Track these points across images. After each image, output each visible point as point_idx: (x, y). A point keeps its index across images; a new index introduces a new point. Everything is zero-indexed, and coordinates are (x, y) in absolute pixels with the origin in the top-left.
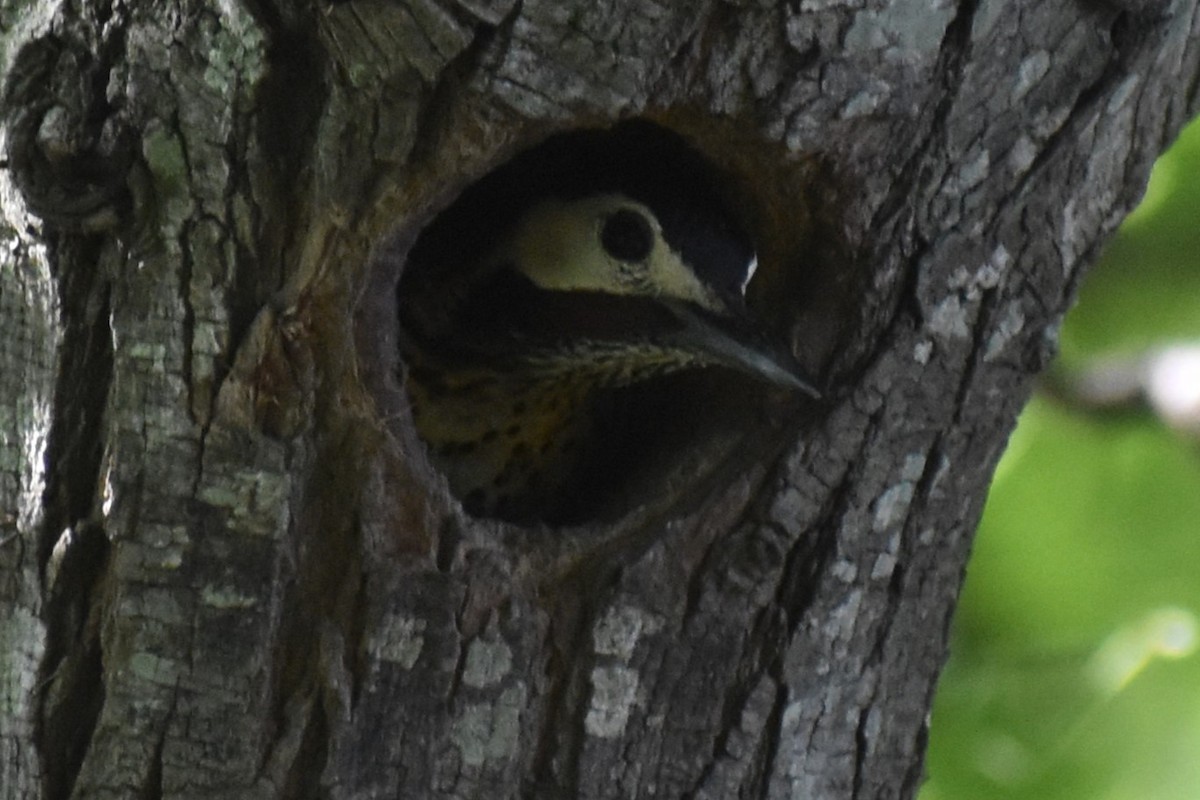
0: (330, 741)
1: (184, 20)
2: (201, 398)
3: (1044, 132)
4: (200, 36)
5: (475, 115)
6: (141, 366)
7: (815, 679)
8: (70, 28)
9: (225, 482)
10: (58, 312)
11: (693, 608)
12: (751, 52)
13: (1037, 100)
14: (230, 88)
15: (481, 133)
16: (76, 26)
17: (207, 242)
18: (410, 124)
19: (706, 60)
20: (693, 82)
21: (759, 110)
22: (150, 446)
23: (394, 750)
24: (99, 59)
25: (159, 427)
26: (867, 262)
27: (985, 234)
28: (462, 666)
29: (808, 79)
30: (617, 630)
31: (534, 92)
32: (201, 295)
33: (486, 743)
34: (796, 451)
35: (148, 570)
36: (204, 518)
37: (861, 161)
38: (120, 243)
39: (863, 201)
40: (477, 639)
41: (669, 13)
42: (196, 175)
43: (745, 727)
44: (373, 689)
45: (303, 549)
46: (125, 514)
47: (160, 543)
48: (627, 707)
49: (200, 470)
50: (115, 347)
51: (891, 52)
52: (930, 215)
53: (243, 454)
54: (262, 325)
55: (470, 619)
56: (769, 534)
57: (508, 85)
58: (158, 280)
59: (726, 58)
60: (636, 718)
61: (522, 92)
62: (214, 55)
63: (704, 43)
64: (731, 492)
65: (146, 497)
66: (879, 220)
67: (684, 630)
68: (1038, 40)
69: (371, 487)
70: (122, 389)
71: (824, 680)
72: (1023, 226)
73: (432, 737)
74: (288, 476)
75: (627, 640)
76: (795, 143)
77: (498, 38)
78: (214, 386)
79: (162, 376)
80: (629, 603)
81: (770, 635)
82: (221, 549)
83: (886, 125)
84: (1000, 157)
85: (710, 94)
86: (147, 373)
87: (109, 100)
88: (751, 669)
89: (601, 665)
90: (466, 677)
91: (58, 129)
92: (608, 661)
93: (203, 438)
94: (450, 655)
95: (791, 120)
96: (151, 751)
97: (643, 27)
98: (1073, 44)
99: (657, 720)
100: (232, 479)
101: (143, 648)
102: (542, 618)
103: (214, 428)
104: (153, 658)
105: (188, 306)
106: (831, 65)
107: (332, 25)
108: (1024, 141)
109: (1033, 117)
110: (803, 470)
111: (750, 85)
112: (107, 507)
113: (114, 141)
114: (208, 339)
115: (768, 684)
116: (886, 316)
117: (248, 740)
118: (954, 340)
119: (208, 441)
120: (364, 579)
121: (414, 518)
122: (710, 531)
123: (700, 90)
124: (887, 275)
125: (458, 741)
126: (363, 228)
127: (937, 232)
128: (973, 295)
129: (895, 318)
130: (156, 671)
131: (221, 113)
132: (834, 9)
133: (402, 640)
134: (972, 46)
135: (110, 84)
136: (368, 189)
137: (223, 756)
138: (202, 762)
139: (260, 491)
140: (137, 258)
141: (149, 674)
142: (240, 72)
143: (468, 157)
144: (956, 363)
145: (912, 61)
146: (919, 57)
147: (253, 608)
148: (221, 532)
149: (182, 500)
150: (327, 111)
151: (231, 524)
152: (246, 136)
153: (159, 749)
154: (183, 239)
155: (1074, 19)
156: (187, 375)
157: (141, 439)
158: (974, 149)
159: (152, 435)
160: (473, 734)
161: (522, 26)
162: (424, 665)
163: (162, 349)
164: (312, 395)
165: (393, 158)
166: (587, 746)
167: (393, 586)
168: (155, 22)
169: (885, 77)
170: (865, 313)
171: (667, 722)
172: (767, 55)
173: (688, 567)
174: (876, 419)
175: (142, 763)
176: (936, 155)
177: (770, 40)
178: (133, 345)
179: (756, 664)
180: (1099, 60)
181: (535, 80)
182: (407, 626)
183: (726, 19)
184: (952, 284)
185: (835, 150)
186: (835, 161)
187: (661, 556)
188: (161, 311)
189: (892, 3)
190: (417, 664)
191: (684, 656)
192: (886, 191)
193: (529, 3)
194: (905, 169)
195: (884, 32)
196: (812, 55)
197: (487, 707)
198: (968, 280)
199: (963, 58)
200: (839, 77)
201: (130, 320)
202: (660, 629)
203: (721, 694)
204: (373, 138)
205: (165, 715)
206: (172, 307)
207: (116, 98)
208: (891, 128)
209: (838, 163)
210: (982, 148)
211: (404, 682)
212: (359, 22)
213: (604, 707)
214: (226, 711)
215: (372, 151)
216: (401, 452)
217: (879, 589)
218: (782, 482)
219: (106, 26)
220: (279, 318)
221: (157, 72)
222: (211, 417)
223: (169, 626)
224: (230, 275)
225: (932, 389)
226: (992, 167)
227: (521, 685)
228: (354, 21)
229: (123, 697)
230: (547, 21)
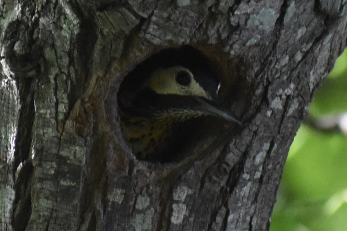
1: (56, 16)
2: (60, 125)
3: (305, 50)
4: (61, 21)
5: (140, 43)
6: (43, 116)
7: (238, 208)
8: (23, 18)
9: (67, 150)
10: (19, 100)
11: (202, 186)
12: (220, 26)
13: (303, 41)
14: (69, 36)
15: (142, 49)
16: (25, 17)
17: (62, 80)
18: (121, 46)
19: (207, 29)
20: (203, 35)
21: (222, 43)
22: (45, 139)
23: (115, 227)
24: (31, 27)
25: (48, 133)
26: (253, 87)
27: (287, 79)
28: (135, 203)
29: (236, 34)
30: (180, 193)
31: (157, 37)
32: (60, 95)
33: (142, 225)
34: (232, 141)
35: (44, 175)
36: (61, 160)
37: (252, 58)
38: (37, 80)
39: (252, 70)
40: (140, 195)
41: (196, 15)
42: (59, 61)
43: (217, 221)
44: (109, 210)
45: (90, 169)
46: (38, 158)
47: (48, 167)
48: (183, 216)
49: (60, 146)
50: (35, 110)
51: (260, 27)
52: (271, 74)
53: (72, 142)
55: (138, 190)
56: (224, 166)
57: (149, 35)
58: (48, 91)
59: (213, 28)
60: (186, 218)
61: (154, 37)
62: (64, 26)
63: (206, 24)
65: (44, 153)
66: (257, 75)
67: (199, 193)
68: (303, 23)
69: (109, 151)
70: (37, 123)
71: (240, 208)
72: (298, 77)
73: (126, 224)
74: (85, 148)
75: (183, 196)
76: (232, 52)
77: (147, 22)
78: (64, 122)
79: (49, 119)
80: (184, 185)
81: (225, 195)
82: (66, 169)
83: (259, 47)
84: (292, 57)
85: (208, 38)
86: (45, 118)
87: (34, 39)
88: (219, 205)
90: (136, 207)
91: (19, 47)
92: (177, 202)
94: (132, 200)
95: (231, 47)
96: (45, 227)
97: (189, 19)
98: (313, 25)
99: (192, 219)
100: (69, 149)
101: (43, 197)
102: (158, 190)
103: (64, 134)
104: (46, 200)
105: (57, 98)
106: (243, 30)
107: (99, 18)
108: (299, 52)
109: (301, 46)
110: (234, 147)
111: (219, 36)
112: (33, 156)
114: (62, 108)
115: (224, 209)
116: (259, 103)
117: (73, 224)
118: (278, 110)
119: (62, 138)
120: (107, 178)
121: (122, 160)
122: (207, 164)
123: (205, 37)
124: (259, 91)
125: (134, 225)
126: (108, 76)
127: (273, 79)
128: (284, 97)
129: (261, 104)
130: (47, 204)
131: (66, 43)
132: (244, 14)
133: (118, 195)
134: (284, 25)
135: (35, 34)
136: (109, 66)
137: (66, 229)
138: (60, 230)
139: (77, 152)
140: (42, 84)
141: (44, 205)
142: (72, 31)
143: (138, 56)
144: (279, 117)
145: (266, 29)
146: (269, 28)
147: (75, 186)
148: (66, 164)
149: (54, 154)
150: (97, 42)
151: (69, 162)
152: (74, 50)
153: (47, 226)
154: (55, 79)
155: (313, 17)
156: (56, 118)
157: (43, 137)
158: (284, 55)
159: (46, 136)
160: (138, 222)
161: (154, 18)
162: (124, 203)
163: (49, 111)
164: (92, 125)
165: (116, 56)
166: (171, 227)
167: (115, 180)
168: (48, 16)
169: (259, 34)
170: (252, 102)
171: (194, 220)
172: (224, 27)
173: (201, 175)
174: (255, 133)
175: (43, 230)
176: (273, 56)
177: (225, 22)
178: (41, 109)
179: (220, 203)
180: (321, 29)
181: (157, 34)
182: (119, 191)
183: (213, 16)
184: (278, 93)
185: (244, 55)
186: (244, 58)
187: (193, 172)
188: (49, 100)
189: (261, 12)
190: (122, 202)
191: (200, 201)
192: (259, 67)
193: (156, 11)
194: (264, 61)
195: (259, 21)
196: (237, 27)
197: (143, 215)
198: (282, 92)
199: (281, 28)
200: (245, 34)
201: (40, 103)
202: (193, 193)
203: (210, 212)
204: (110, 50)
205: (49, 217)
206: (52, 99)
207: (36, 39)
208: (260, 49)
209: (245, 58)
210: (287, 54)
211: (118, 208)
212: (107, 17)
213: (176, 215)
214: (67, 216)
215: (110, 54)
216: (118, 141)
217: (256, 181)
218: (228, 151)
219: (33, 17)
220: (83, 102)
221: (48, 31)
222: (63, 131)
223: (50, 191)
224: (69, 90)
225: (272, 124)
226: (290, 60)
227: (152, 209)
228: (105, 16)
229: (37, 211)
230: (161, 17)
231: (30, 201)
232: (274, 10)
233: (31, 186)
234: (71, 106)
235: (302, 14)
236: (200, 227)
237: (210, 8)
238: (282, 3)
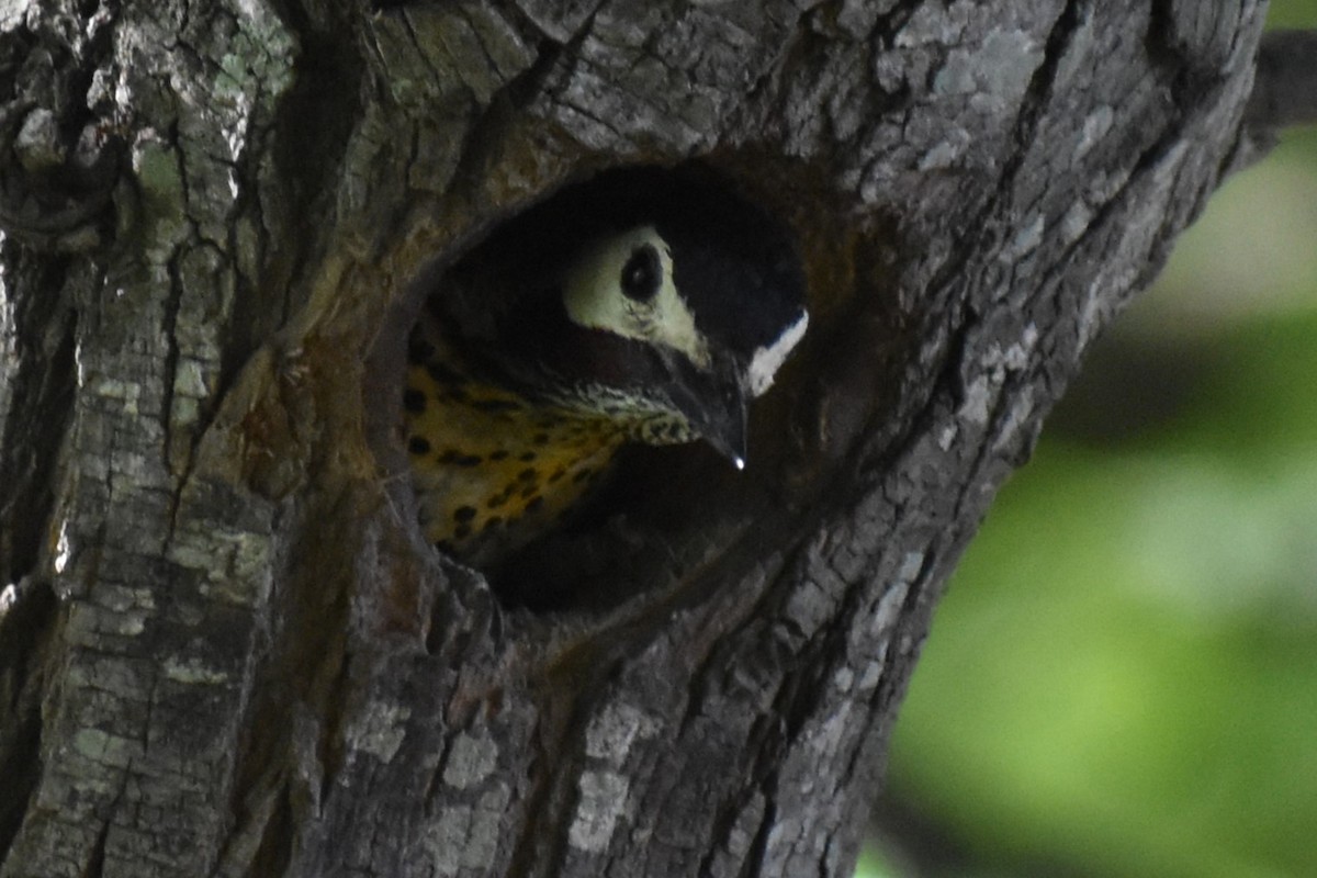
0: (295, 839)
1: (192, 19)
2: (180, 444)
3: (1100, 197)
4: (213, 39)
5: (531, 143)
6: (109, 406)
7: (799, 799)
8: (47, 22)
9: (200, 541)
10: (13, 341)
11: (694, 710)
12: (834, 89)
13: (1101, 163)
14: (246, 98)
15: (534, 164)
16: (57, 19)
17: (202, 271)
18: (454, 148)
19: (785, 96)
20: (769, 120)
21: (837, 152)
22: (115, 497)
23: (363, 853)
24: (81, 58)
25: (126, 475)
26: (914, 331)
27: (1024, 308)
28: (444, 761)
29: (892, 122)
30: (612, 732)
31: (598, 121)
32: (189, 329)
33: (462, 850)
34: (818, 538)
35: (104, 636)
36: (172, 580)
37: (928, 219)
38: (94, 267)
39: (921, 265)
40: (463, 732)
41: (753, 40)
42: (194, 196)
43: (732, 847)
44: (346, 783)
45: (281, 621)
46: (80, 571)
47: (120, 607)
48: (613, 819)
49: (172, 528)
50: (80, 382)
51: (978, 99)
52: (982, 283)
53: (223, 510)
54: (259, 365)
55: (457, 709)
56: (782, 632)
57: (571, 112)
58: (137, 310)
59: (807, 95)
60: (623, 831)
61: (585, 120)
62: (228, 61)
63: (782, 78)
64: (744, 583)
65: (107, 553)
66: (934, 288)
67: (681, 734)
68: (1105, 95)
69: (365, 555)
70: (85, 433)
71: (805, 799)
72: (1056, 300)
73: (404, 841)
74: (275, 538)
75: (622, 742)
76: (870, 194)
77: (563, 58)
78: (195, 433)
79: (135, 420)
80: (628, 702)
81: (768, 747)
82: (191, 617)
83: (956, 179)
84: (1054, 223)
85: (786, 134)
86: (117, 415)
87: (90, 105)
88: (743, 783)
89: (592, 769)
90: (448, 776)
91: (45, 135)
92: (599, 766)
93: (179, 490)
94: (433, 750)
95: (867, 170)
96: (93, 840)
97: (726, 55)
98: (1138, 101)
99: (642, 836)
100: (210, 538)
101: (91, 724)
102: (530, 713)
103: (193, 480)
104: (102, 735)
105: (172, 341)
106: (916, 109)
107: (377, 34)
108: (1079, 206)
109: (1090, 181)
110: (823, 562)
111: (829, 126)
112: (61, 563)
113: (97, 151)
114: (192, 380)
115: (759, 799)
116: (925, 393)
117: (204, 833)
118: (975, 426)
119: (184, 494)
120: (347, 658)
121: (407, 593)
122: (718, 626)
123: (775, 129)
124: (931, 351)
125: (432, 847)
126: (388, 263)
127: (987, 303)
128: (999, 377)
129: (934, 397)
130: (105, 749)
131: (232, 128)
132: (928, 45)
133: (383, 730)
134: (1051, 97)
135: (94, 86)
136: (398, 221)
137: (174, 849)
138: (151, 855)
139: (241, 553)
140: (116, 284)
141: (95, 753)
142: (260, 81)
143: (517, 190)
144: (968, 452)
145: (995, 110)
146: (1003, 106)
147: (220, 687)
148: (192, 597)
149: (149, 558)
150: (360, 128)
151: (204, 589)
152: (260, 154)
153: (102, 838)
154: (172, 266)
155: (1141, 72)
156: (165, 419)
157: (105, 488)
158: (1033, 212)
159: (117, 484)
160: (449, 838)
161: (592, 46)
162: (404, 758)
163: (136, 389)
164: (309, 448)
165: (432, 187)
166: (569, 860)
167: (380, 667)
168: (155, 19)
169: (967, 127)
170: (904, 389)
171: (653, 838)
172: (851, 94)
173: (691, 666)
174: (900, 510)
175: (82, 852)
176: (999, 216)
177: (855, 77)
178: (103, 381)
179: (749, 779)
180: (1161, 120)
181: (600, 109)
182: (389, 714)
183: (812, 50)
184: (986, 362)
185: (903, 206)
186: (899, 217)
187: (664, 651)
188: (138, 345)
189: (986, 42)
190: (396, 756)
191: (679, 764)
192: (947, 254)
193: (603, 19)
194: (968, 231)
195: (974, 74)
196: (901, 97)
197: (466, 810)
198: (1000, 358)
199: (1040, 109)
200: (923, 121)
201: (100, 355)
202: (657, 732)
203: (714, 809)
204: (409, 164)
205: (112, 800)
206: (153, 341)
207: (100, 103)
208: (961, 183)
209: (903, 218)
210: (1040, 211)
211: (380, 777)
212: (410, 32)
213: (590, 817)
214: (182, 800)
215: (407, 177)
216: (398, 517)
217: (863, 701)
218: (801, 575)
219: (92, 21)
220: (279, 362)
221: (154, 76)
222: (189, 469)
223: (123, 701)
224: (225, 311)
225: (944, 479)
226: (1046, 234)
227: (504, 787)
228: (404, 30)
229: (66, 777)
230: (621, 42)
231: (38, 737)
232: (1033, 37)
233: (40, 679)
234: (228, 375)
235: (1107, 55)
236: (671, 867)
237: (806, 18)
238: (1062, 10)
